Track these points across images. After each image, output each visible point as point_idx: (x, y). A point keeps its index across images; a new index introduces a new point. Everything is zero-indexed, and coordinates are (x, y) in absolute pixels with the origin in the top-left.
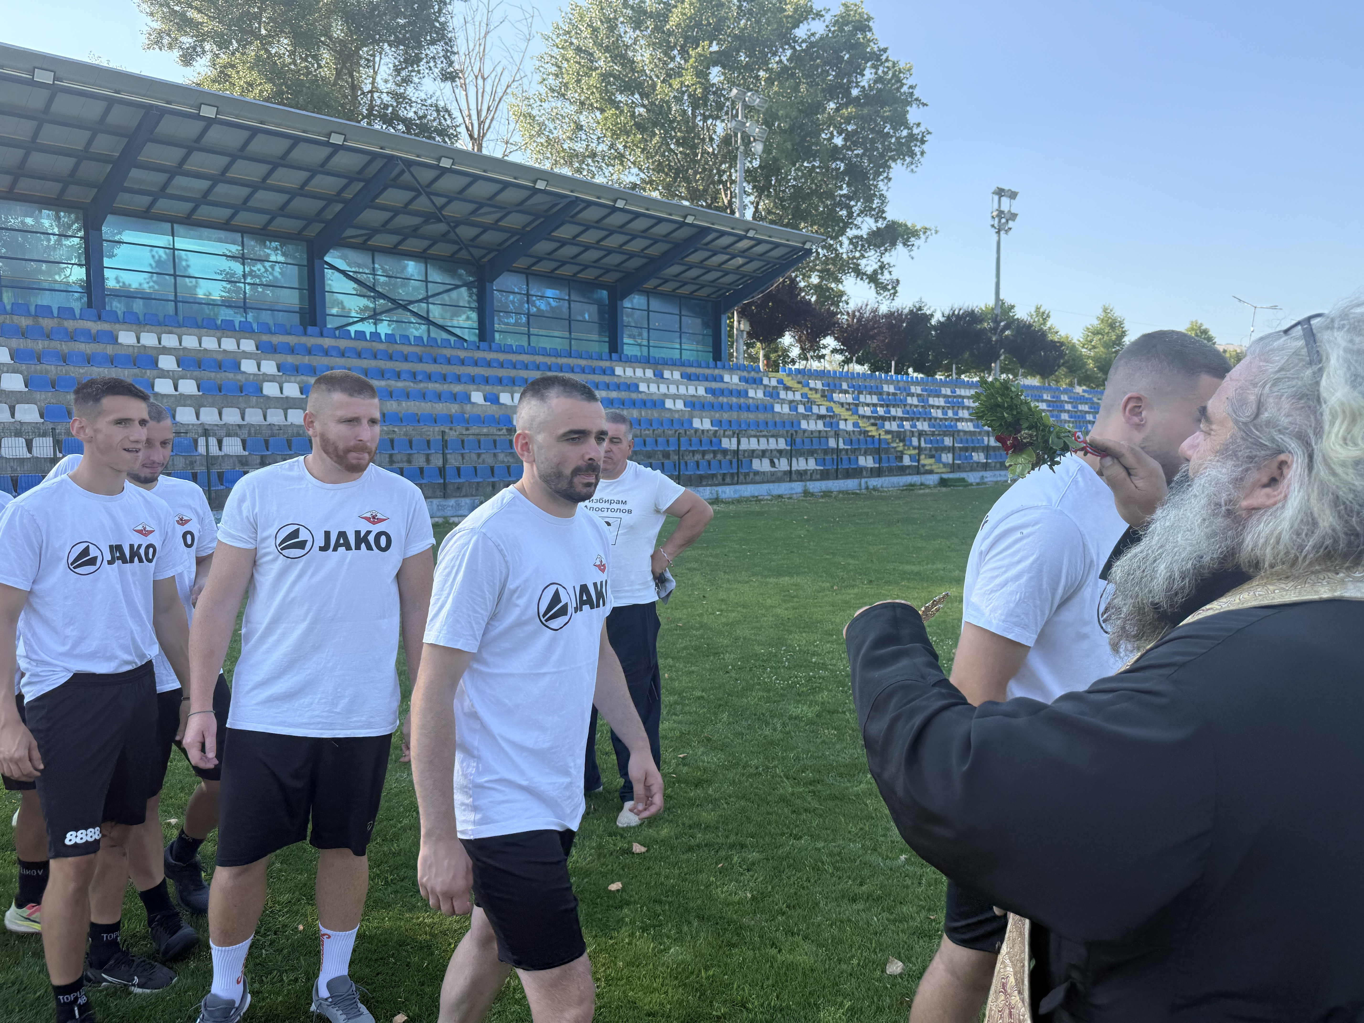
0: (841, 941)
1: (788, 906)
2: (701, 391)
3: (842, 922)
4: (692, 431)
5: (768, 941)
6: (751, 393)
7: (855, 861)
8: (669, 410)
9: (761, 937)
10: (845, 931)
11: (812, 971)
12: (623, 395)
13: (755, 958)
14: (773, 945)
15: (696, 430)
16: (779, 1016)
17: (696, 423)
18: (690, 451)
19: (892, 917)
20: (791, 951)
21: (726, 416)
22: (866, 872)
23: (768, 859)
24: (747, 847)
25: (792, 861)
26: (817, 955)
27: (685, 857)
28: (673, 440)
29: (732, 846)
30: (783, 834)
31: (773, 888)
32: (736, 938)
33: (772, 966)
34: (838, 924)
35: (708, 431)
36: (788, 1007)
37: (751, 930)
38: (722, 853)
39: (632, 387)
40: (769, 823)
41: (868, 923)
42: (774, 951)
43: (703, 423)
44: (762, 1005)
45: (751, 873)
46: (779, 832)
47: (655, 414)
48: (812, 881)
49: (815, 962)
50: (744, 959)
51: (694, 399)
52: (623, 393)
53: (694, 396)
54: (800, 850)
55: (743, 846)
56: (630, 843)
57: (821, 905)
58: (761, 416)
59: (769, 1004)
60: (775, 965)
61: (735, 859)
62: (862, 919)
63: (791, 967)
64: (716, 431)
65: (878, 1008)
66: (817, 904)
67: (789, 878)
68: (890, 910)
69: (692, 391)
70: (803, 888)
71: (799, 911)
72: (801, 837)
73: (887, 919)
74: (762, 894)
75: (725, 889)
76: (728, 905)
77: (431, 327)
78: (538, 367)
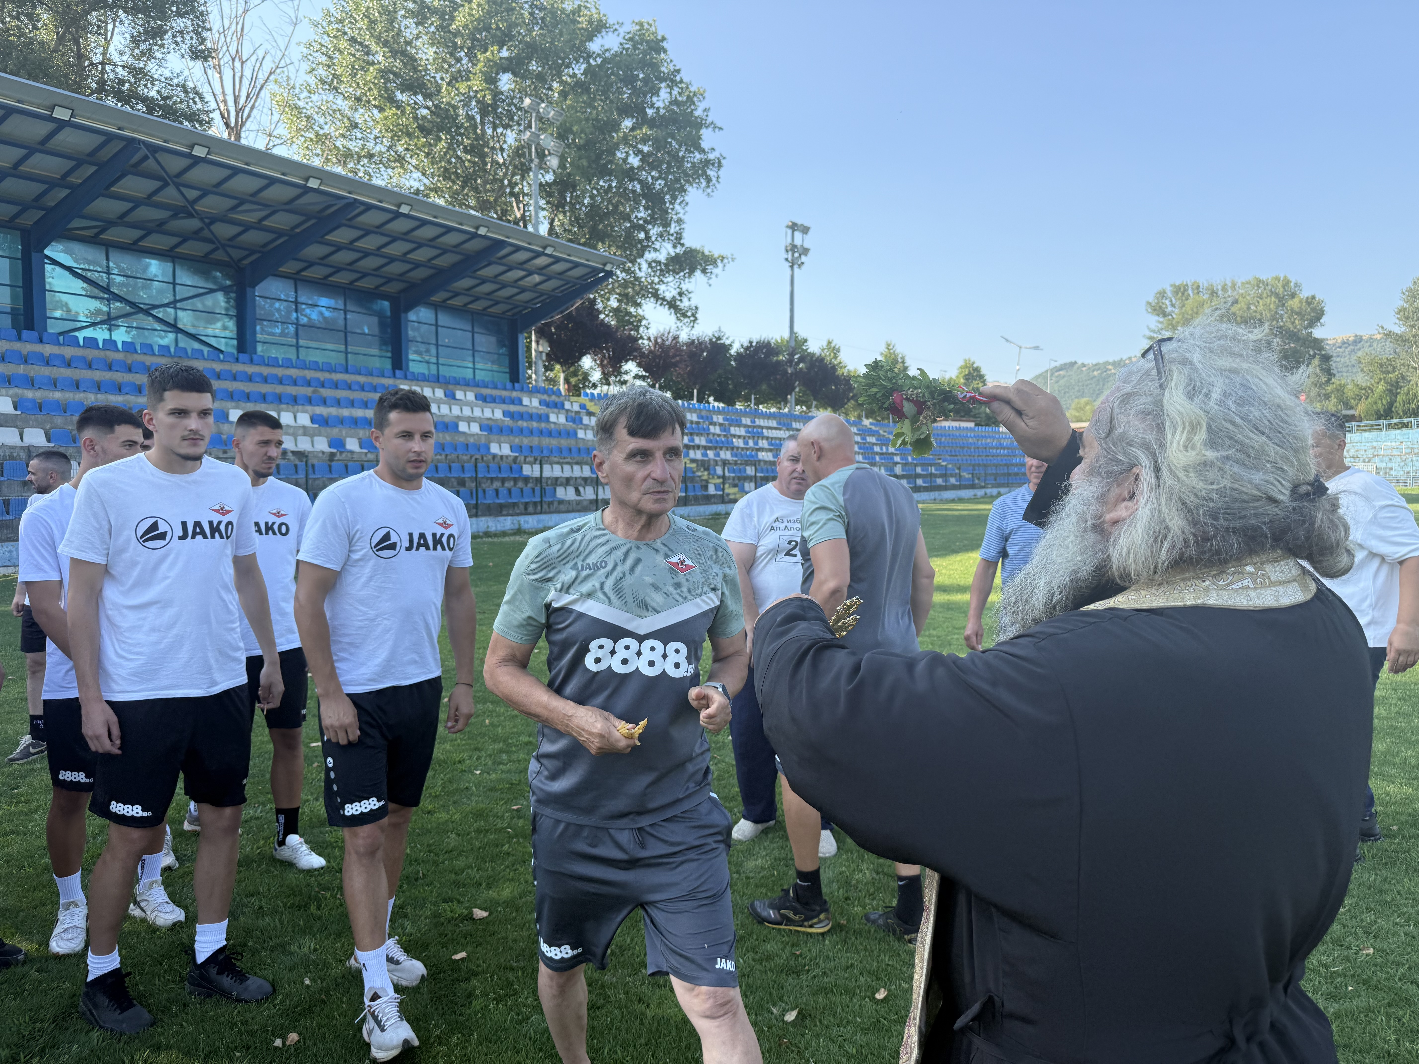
2: (498, 414)
4: (490, 457)
6: (552, 418)
8: (464, 433)
15: (494, 456)
17: (494, 449)
18: (488, 479)
21: (526, 441)
28: (469, 466)
35: (507, 457)
43: (501, 449)
47: (448, 438)
51: (489, 422)
53: (490, 419)
56: (470, 909)
58: (564, 443)
63: (662, 1022)
64: (516, 457)
69: (488, 413)
77: (180, 336)
78: (309, 383)
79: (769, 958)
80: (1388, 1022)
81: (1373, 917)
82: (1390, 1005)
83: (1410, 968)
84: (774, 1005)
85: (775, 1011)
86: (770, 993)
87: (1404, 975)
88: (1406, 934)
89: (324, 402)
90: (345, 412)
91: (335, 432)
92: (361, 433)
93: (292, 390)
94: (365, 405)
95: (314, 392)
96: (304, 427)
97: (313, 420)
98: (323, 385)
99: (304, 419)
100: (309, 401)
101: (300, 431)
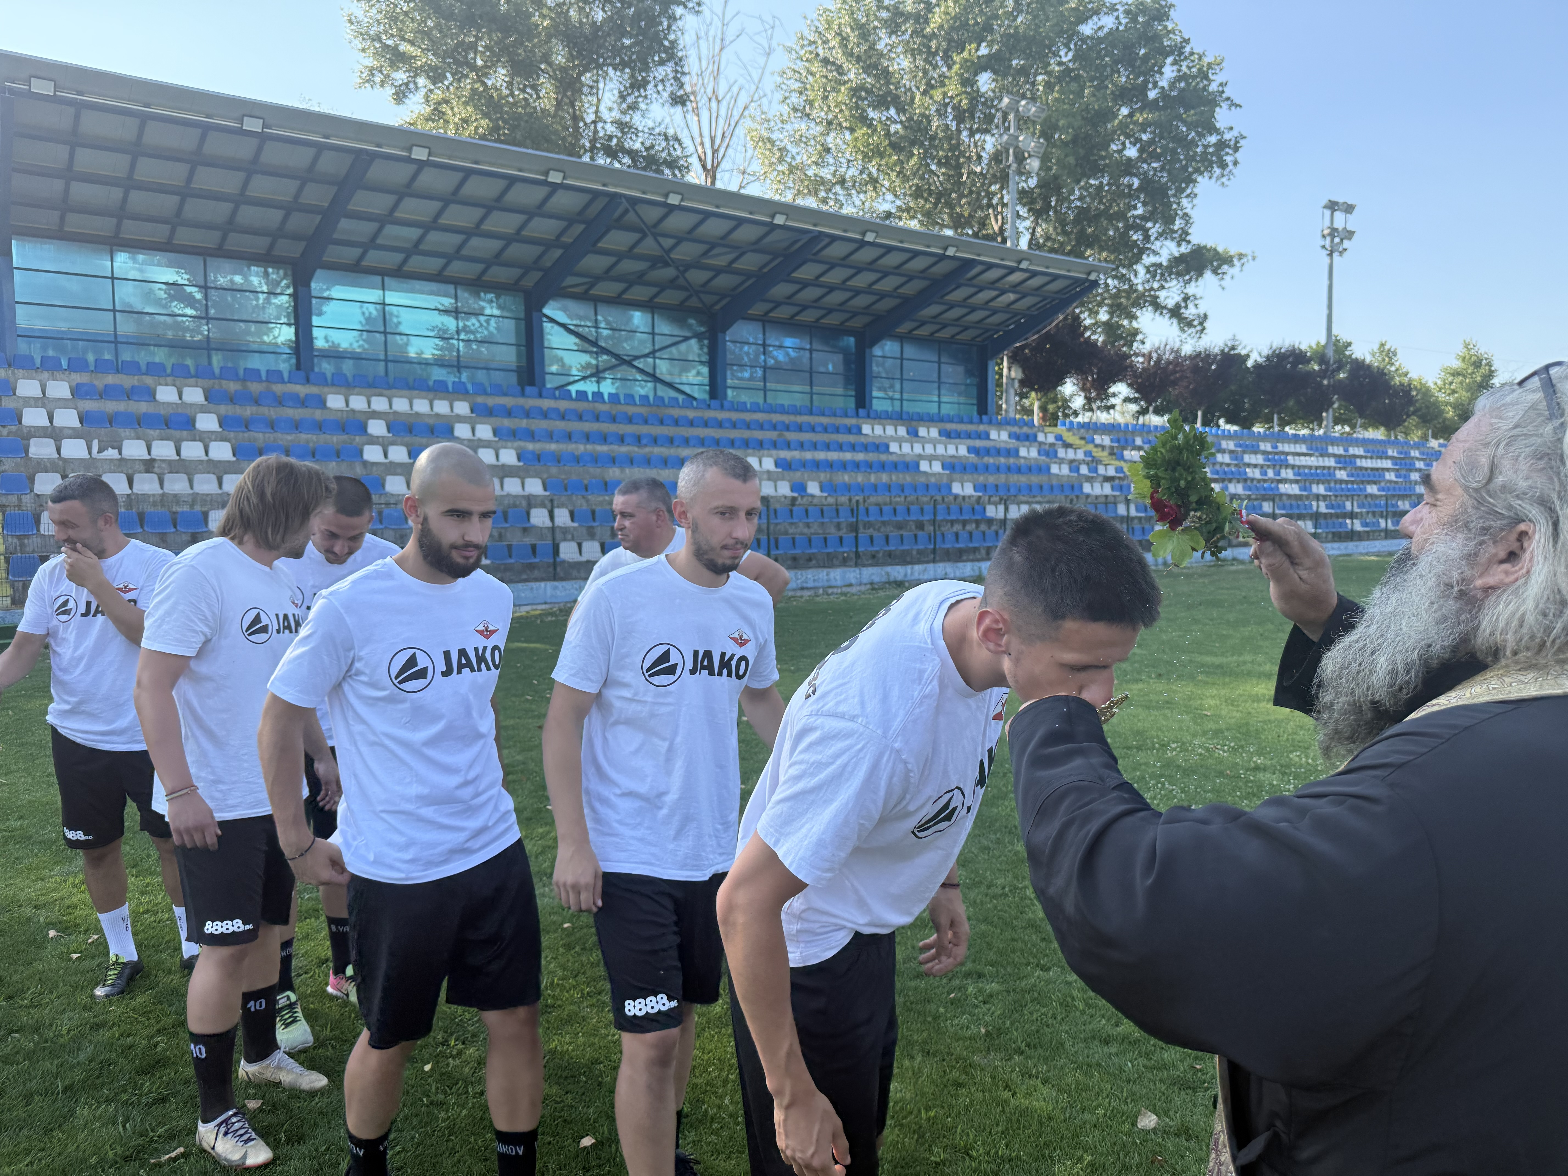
0: (1087, 1089)
1: (1028, 1045)
2: (963, 451)
3: (1089, 1066)
4: (951, 498)
5: (1000, 1083)
6: (1023, 452)
8: (925, 473)
9: (993, 1078)
10: (1092, 1077)
11: (1050, 1118)
12: (872, 457)
13: (984, 1100)
14: (1007, 1087)
15: (956, 497)
16: (1007, 1166)
17: (956, 488)
18: (947, 521)
19: (1151, 1065)
20: (1028, 1095)
21: (991, 479)
23: (1008, 992)
24: (985, 976)
25: (1036, 995)
26: (1057, 1102)
27: (913, 984)
28: (928, 508)
29: (968, 975)
30: (1028, 964)
31: (1012, 1024)
32: (964, 1077)
33: (1003, 1111)
34: (1084, 1067)
35: (969, 497)
36: (1018, 1157)
37: (982, 1070)
38: (956, 982)
39: (881, 447)
40: (1014, 951)
41: (1121, 1070)
42: (1007, 1094)
43: (964, 488)
44: (988, 1153)
45: (987, 1006)
46: (1024, 961)
47: (908, 478)
48: (1059, 1018)
49: (1054, 1109)
50: (972, 1101)
51: (953, 460)
52: (871, 455)
53: (953, 457)
54: (1048, 982)
55: (980, 976)
57: (1067, 1045)
58: (1035, 479)
59: (997, 1153)
60: (1007, 1110)
61: (970, 989)
62: (1114, 1064)
63: (1024, 1112)
64: (980, 497)
65: (1124, 1166)
66: (1062, 1045)
67: (1032, 1013)
68: (1149, 1057)
69: (951, 450)
70: (1048, 1026)
71: (1040, 1051)
72: (1048, 970)
73: (1145, 1067)
74: (999, 1029)
75: (956, 1022)
76: (957, 1041)
77: (659, 385)
78: (774, 427)
89: (788, 446)
90: (808, 455)
91: (798, 476)
92: (822, 476)
93: (758, 435)
94: (827, 447)
95: (779, 436)
96: (768, 472)
97: (777, 465)
98: (787, 428)
99: (769, 464)
100: (775, 445)
101: (765, 476)
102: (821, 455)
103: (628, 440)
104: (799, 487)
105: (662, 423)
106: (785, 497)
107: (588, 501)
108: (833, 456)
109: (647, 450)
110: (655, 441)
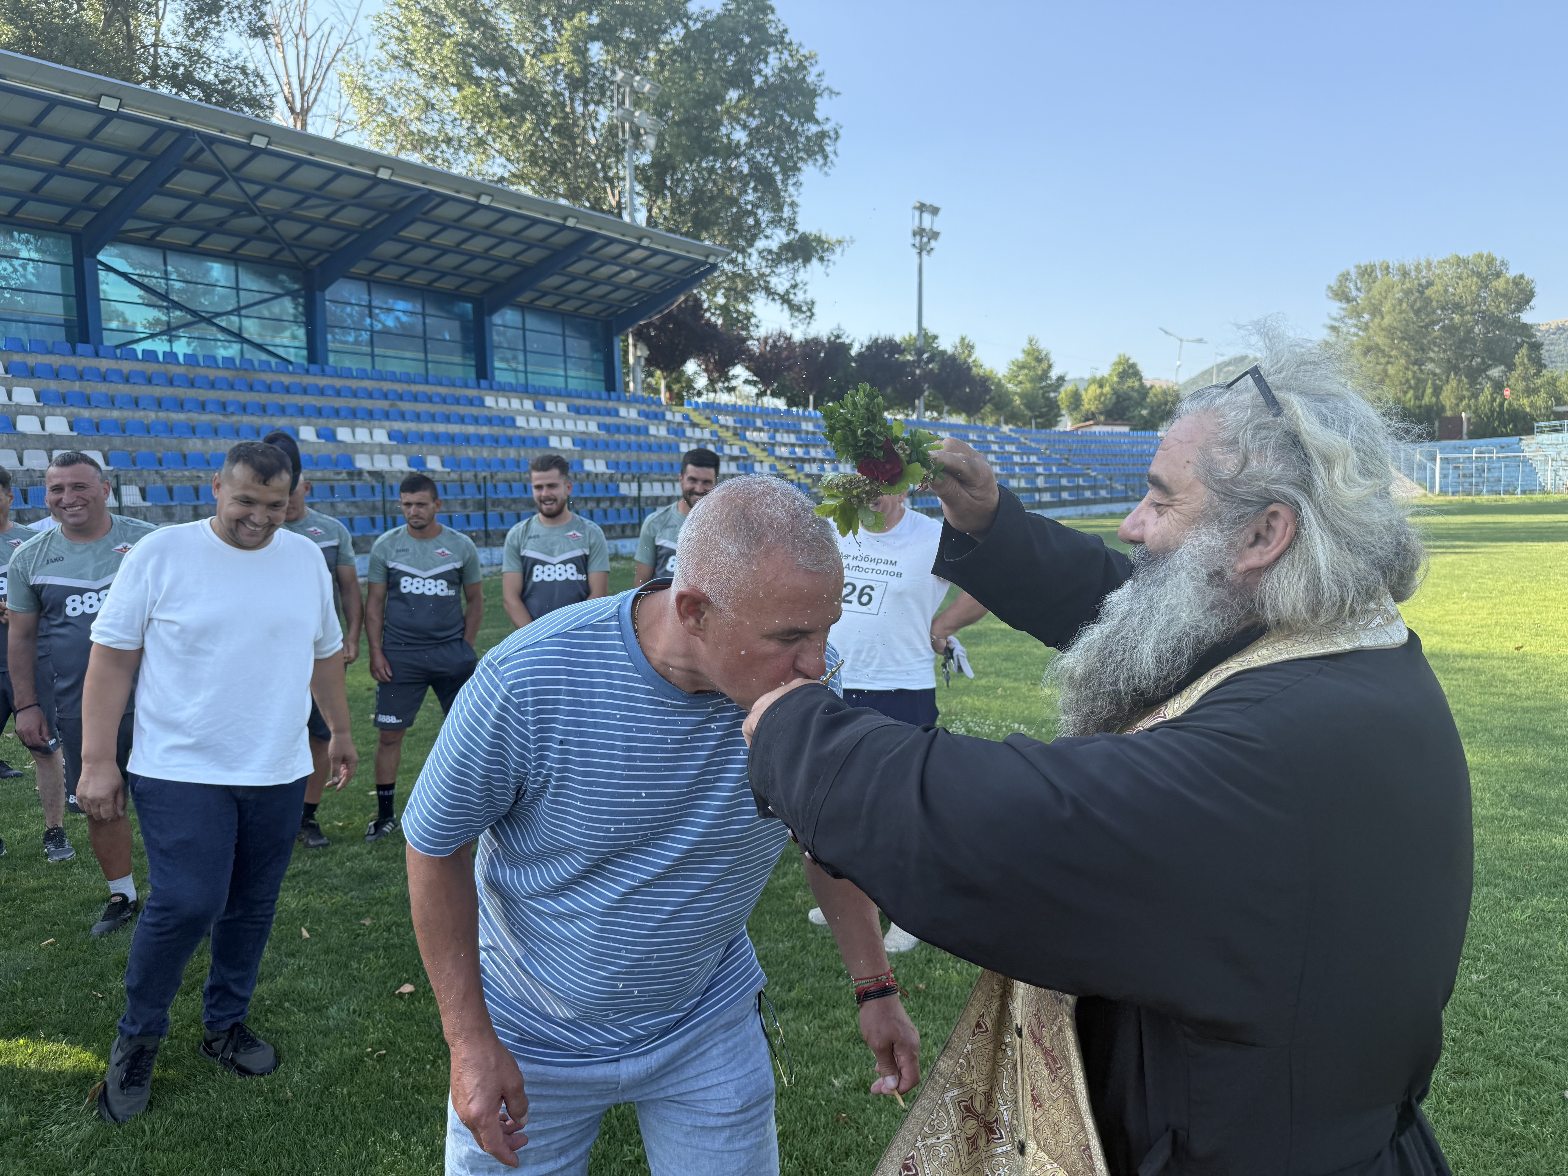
2: (593, 427)
6: (652, 430)
7: (782, 963)
12: (497, 430)
15: (589, 474)
17: (585, 464)
18: (581, 499)
19: (824, 1024)
22: (795, 976)
35: (602, 474)
39: (507, 421)
43: (596, 466)
51: (583, 436)
52: (496, 428)
53: (583, 433)
58: (665, 457)
64: (612, 475)
68: (821, 1016)
69: (581, 426)
77: (245, 346)
78: (385, 396)
79: (837, 1025)
80: (1516, 1101)
81: (1516, 985)
82: (1521, 1083)
83: (1550, 1042)
84: (836, 1077)
85: (836, 1082)
86: (834, 1065)
87: (1542, 1049)
88: (1550, 1004)
89: (402, 417)
90: (426, 428)
91: (415, 449)
92: (443, 450)
93: (367, 404)
94: (447, 419)
95: (391, 406)
96: (381, 445)
97: (390, 436)
98: (401, 398)
99: (381, 436)
100: (387, 416)
101: (377, 449)
102: (440, 428)
103: (210, 407)
104: (417, 462)
105: (251, 388)
106: (402, 472)
107: (162, 477)
108: (454, 428)
109: (234, 419)
110: (244, 409)
